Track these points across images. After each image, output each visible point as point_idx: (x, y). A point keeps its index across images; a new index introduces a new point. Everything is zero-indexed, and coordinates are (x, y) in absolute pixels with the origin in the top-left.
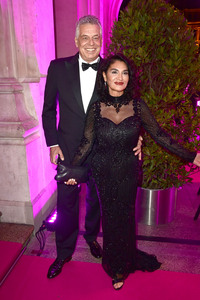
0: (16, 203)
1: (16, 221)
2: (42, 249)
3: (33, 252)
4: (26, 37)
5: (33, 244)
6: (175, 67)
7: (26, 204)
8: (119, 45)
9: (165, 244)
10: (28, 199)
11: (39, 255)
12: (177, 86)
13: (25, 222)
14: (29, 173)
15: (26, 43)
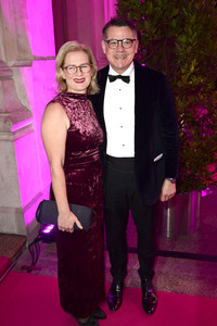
0: (4, 210)
1: (5, 230)
2: (34, 264)
3: (23, 268)
4: (15, 13)
5: (25, 258)
6: (189, 44)
7: (17, 209)
9: (182, 261)
10: (19, 205)
11: (29, 272)
12: (193, 68)
13: (16, 232)
14: (20, 173)
15: (15, 20)
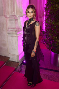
0: (14, 55)
1: (14, 61)
2: (21, 70)
3: (18, 71)
4: (20, 3)
5: (18, 68)
7: (17, 55)
8: (49, 4)
10: (18, 54)
11: (20, 72)
13: (16, 61)
14: (18, 46)
15: (20, 5)
